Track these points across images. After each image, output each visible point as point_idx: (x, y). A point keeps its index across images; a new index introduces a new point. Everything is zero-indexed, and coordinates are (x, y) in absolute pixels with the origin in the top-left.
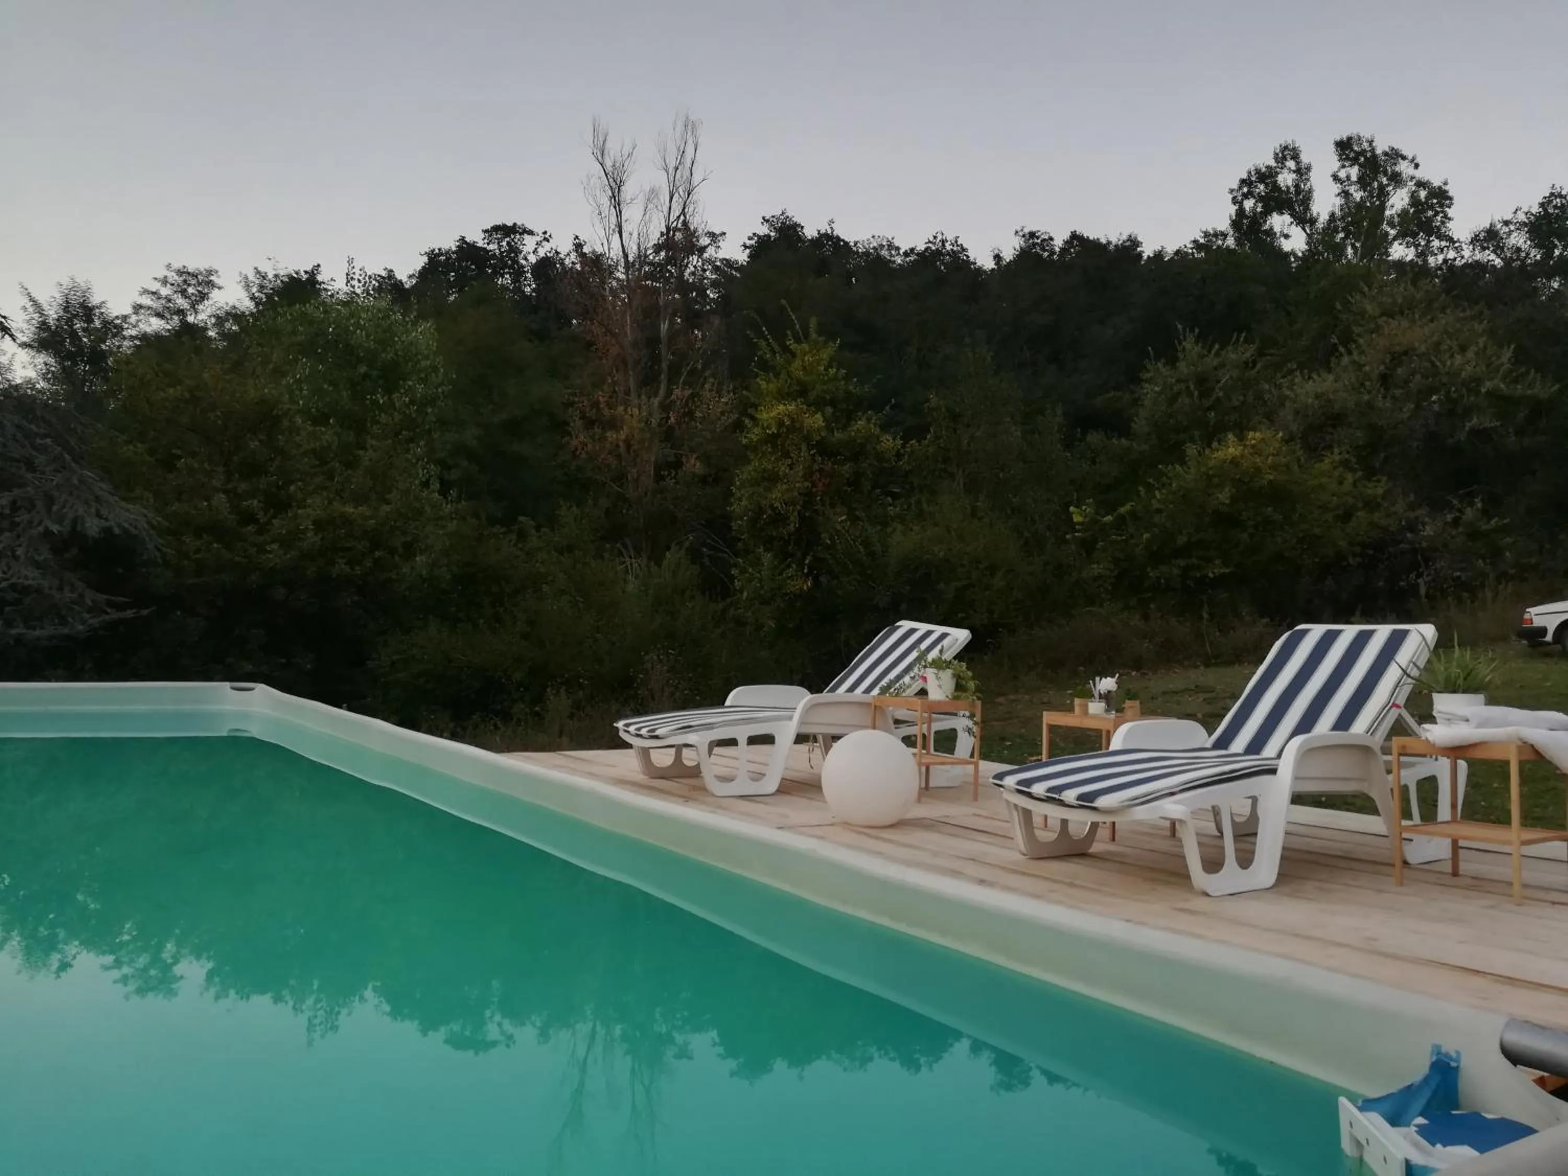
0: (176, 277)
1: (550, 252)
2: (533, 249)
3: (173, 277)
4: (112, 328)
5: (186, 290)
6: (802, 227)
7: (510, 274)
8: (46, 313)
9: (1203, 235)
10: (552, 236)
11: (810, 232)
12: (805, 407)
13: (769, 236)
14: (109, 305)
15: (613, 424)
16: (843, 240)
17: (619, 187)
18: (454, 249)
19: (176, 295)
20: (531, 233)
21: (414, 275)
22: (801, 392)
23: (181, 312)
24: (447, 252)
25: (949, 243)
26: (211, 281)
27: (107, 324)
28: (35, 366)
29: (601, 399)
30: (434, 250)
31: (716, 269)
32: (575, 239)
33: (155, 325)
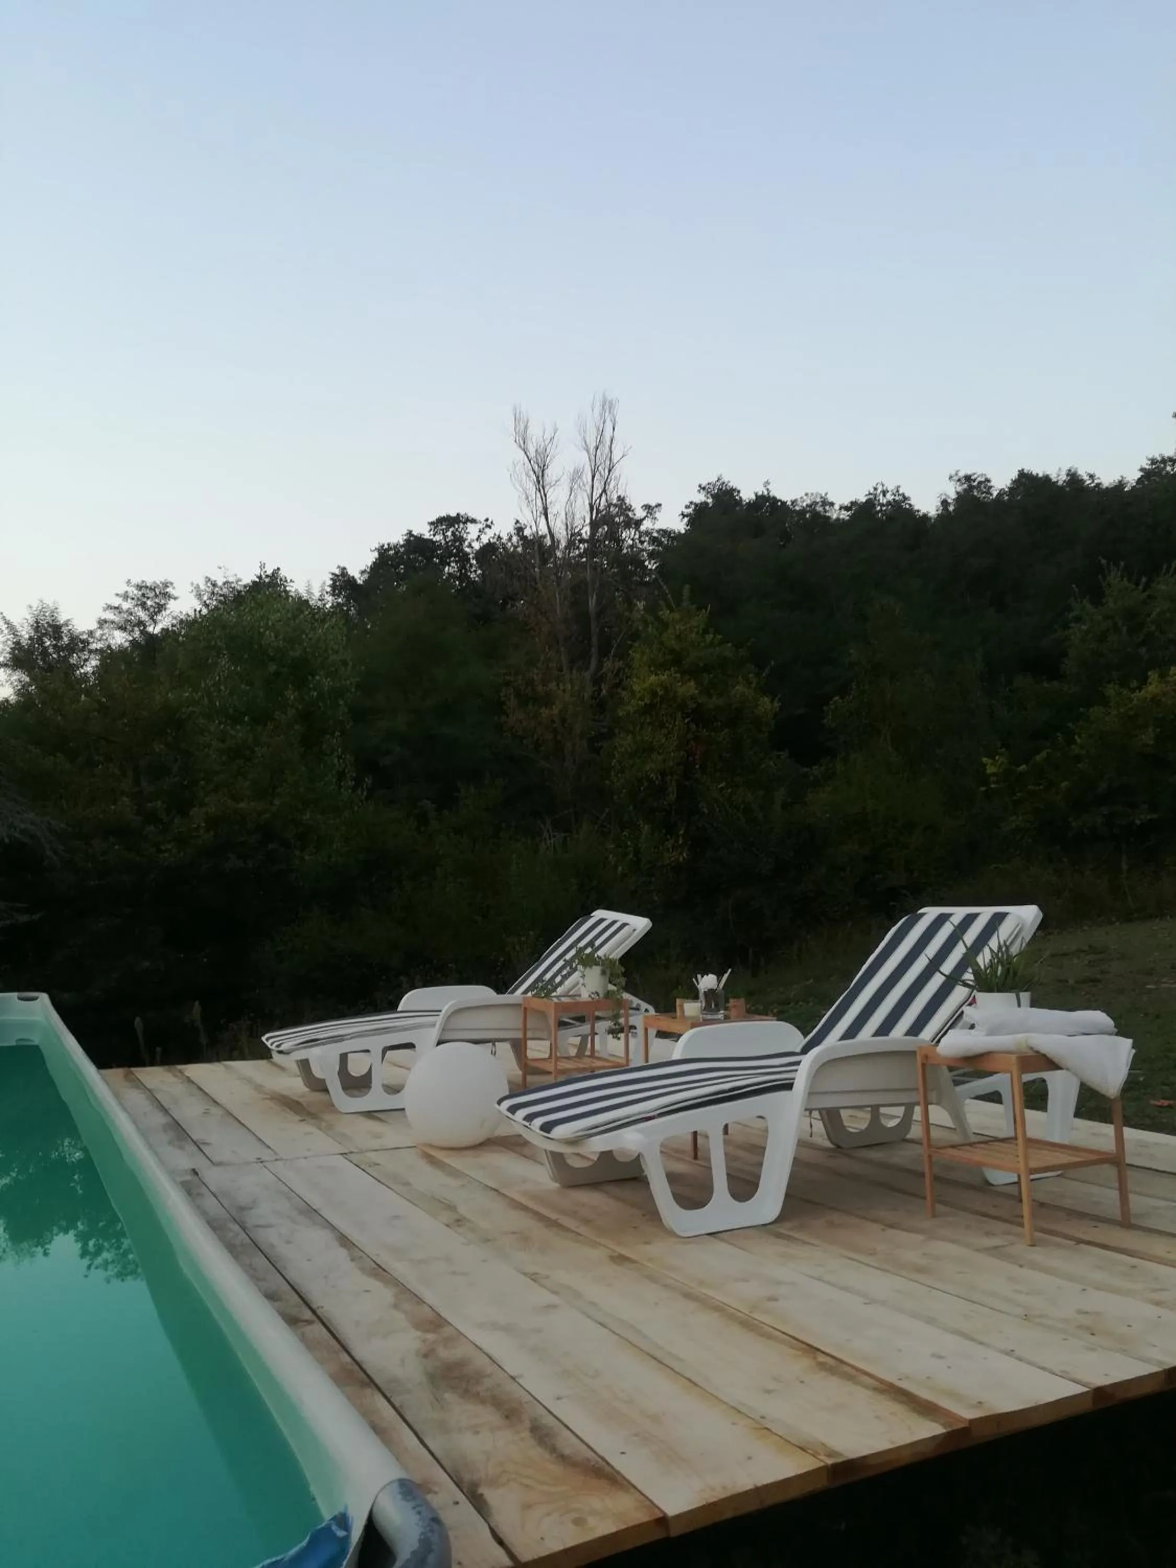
0: (136, 592)
1: (493, 538)
2: (477, 537)
3: (133, 591)
4: (78, 644)
5: (145, 603)
6: (739, 492)
7: (456, 562)
8: (19, 634)
9: (1149, 462)
10: (494, 522)
11: (747, 495)
12: (678, 675)
13: (706, 503)
14: (74, 622)
15: (548, 700)
16: (780, 501)
17: (543, 471)
18: (402, 543)
19: (136, 609)
20: (473, 521)
21: (365, 570)
22: (675, 660)
23: (140, 623)
24: (395, 547)
25: (890, 493)
26: (167, 592)
27: (74, 639)
28: (12, 683)
29: (535, 677)
30: (383, 546)
31: (654, 540)
32: (516, 524)
33: (119, 639)
